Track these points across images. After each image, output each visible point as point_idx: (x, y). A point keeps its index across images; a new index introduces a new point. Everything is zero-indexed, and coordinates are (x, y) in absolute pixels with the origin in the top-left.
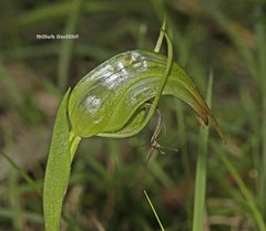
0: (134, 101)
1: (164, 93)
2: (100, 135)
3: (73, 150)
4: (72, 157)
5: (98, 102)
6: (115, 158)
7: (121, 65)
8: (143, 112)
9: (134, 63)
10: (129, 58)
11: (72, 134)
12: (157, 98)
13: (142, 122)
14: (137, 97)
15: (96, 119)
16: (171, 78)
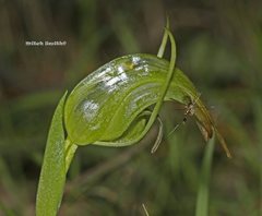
1: (166, 99)
2: (97, 143)
3: (68, 158)
4: (67, 167)
5: (96, 106)
7: (121, 70)
9: (135, 67)
11: (68, 142)
12: (158, 105)
14: (137, 103)
15: (94, 125)
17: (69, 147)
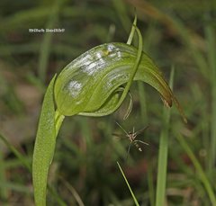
0: (110, 85)
1: (135, 79)
2: (80, 114)
3: (58, 126)
5: (79, 86)
6: (87, 138)
7: (99, 55)
8: (117, 95)
9: (109, 53)
10: (106, 49)
11: (57, 113)
12: (129, 84)
13: (117, 103)
14: (112, 82)
15: (78, 101)
16: (141, 66)
17: (58, 117)
